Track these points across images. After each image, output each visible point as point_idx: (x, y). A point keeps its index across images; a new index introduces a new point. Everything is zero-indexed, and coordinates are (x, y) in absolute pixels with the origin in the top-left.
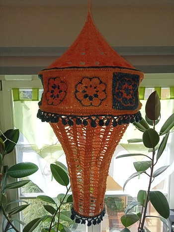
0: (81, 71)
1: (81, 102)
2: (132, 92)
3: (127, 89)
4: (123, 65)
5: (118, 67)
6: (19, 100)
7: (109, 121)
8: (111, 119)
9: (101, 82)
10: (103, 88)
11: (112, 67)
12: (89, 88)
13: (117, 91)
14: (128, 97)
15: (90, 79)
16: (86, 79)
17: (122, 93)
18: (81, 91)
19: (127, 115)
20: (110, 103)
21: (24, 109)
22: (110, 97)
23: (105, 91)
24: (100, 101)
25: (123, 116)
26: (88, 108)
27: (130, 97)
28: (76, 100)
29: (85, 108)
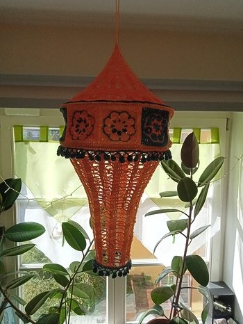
0: (109, 104)
1: (109, 136)
2: (161, 128)
3: (156, 126)
4: (153, 101)
5: (147, 102)
6: (22, 141)
7: (137, 157)
8: (140, 155)
9: (130, 117)
10: (132, 123)
11: (141, 102)
12: (117, 122)
13: (146, 126)
14: (157, 134)
15: (119, 113)
16: (115, 113)
17: (151, 129)
18: (109, 126)
19: (156, 152)
20: (139, 138)
21: (28, 153)
22: (139, 132)
23: (133, 126)
24: (128, 137)
25: (151, 152)
26: (117, 143)
27: (159, 133)
28: (104, 135)
29: (114, 143)
